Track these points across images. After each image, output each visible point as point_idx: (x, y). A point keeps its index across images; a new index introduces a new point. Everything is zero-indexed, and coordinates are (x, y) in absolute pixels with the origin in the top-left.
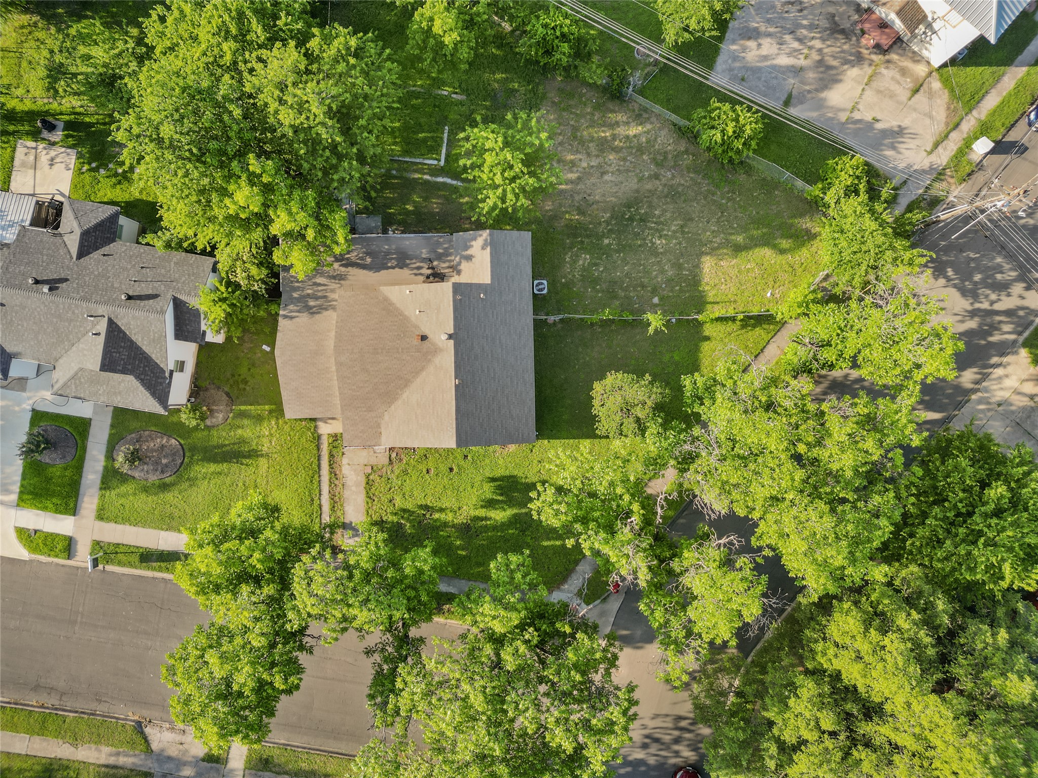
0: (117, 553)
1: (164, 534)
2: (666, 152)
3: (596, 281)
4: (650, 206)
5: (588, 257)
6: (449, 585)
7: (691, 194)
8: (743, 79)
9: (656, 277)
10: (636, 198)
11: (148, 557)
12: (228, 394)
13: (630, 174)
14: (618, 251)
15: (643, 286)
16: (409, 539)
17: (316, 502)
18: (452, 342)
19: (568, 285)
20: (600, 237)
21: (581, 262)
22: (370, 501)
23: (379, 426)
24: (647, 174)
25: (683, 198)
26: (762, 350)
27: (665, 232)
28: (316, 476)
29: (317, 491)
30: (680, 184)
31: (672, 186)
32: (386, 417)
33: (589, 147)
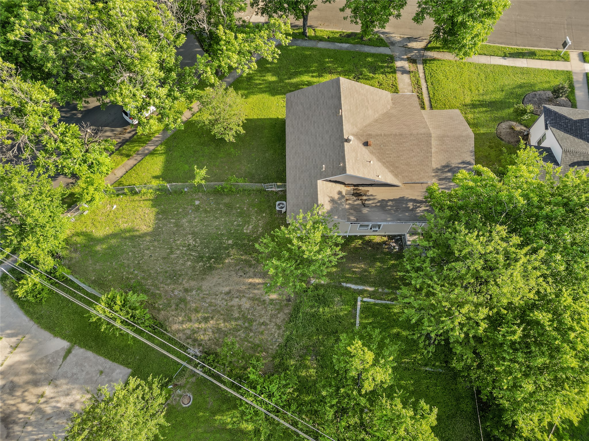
0: (552, 56)
1: (525, 65)
2: (176, 309)
3: (240, 214)
4: (194, 267)
5: (245, 231)
6: (341, 47)
7: (161, 278)
8: (101, 372)
9: (195, 218)
10: (204, 274)
11: (532, 55)
12: (502, 139)
13: (207, 292)
14: (222, 235)
15: (206, 211)
16: (367, 66)
17: (429, 84)
18: (346, 137)
19: (260, 211)
20: (235, 244)
21: (250, 227)
22: (394, 84)
23: (393, 104)
24: (194, 292)
25: (168, 274)
26: (127, 172)
27: (185, 249)
28: (431, 96)
29: (429, 89)
30: (168, 285)
31: (175, 283)
32: (389, 107)
33: (239, 313)
